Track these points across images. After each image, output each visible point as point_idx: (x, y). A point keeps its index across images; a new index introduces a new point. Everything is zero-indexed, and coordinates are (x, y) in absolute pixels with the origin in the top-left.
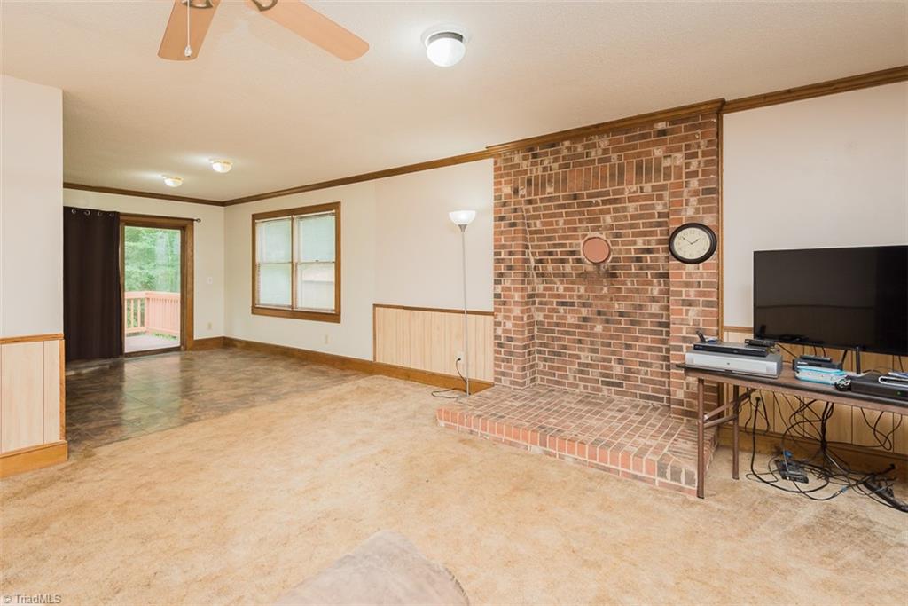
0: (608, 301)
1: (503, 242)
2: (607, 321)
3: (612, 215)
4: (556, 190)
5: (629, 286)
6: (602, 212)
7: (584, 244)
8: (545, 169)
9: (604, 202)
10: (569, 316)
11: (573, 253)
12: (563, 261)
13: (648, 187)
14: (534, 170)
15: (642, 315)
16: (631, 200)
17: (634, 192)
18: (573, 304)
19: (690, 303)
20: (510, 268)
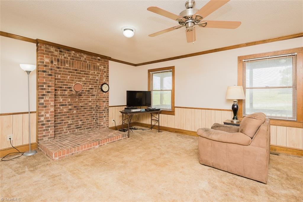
0: (78, 103)
1: (45, 81)
2: (77, 109)
3: (86, 78)
4: (70, 66)
5: (84, 98)
6: (83, 76)
7: (75, 85)
8: (65, 58)
9: (84, 74)
10: (64, 109)
11: (70, 88)
12: (65, 90)
13: (96, 72)
14: (60, 57)
15: (87, 106)
16: (91, 75)
17: (93, 73)
18: (66, 105)
19: (104, 102)
20: (49, 92)
